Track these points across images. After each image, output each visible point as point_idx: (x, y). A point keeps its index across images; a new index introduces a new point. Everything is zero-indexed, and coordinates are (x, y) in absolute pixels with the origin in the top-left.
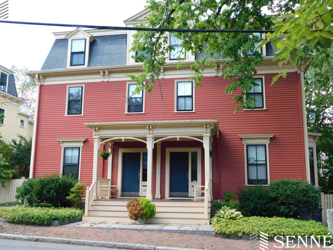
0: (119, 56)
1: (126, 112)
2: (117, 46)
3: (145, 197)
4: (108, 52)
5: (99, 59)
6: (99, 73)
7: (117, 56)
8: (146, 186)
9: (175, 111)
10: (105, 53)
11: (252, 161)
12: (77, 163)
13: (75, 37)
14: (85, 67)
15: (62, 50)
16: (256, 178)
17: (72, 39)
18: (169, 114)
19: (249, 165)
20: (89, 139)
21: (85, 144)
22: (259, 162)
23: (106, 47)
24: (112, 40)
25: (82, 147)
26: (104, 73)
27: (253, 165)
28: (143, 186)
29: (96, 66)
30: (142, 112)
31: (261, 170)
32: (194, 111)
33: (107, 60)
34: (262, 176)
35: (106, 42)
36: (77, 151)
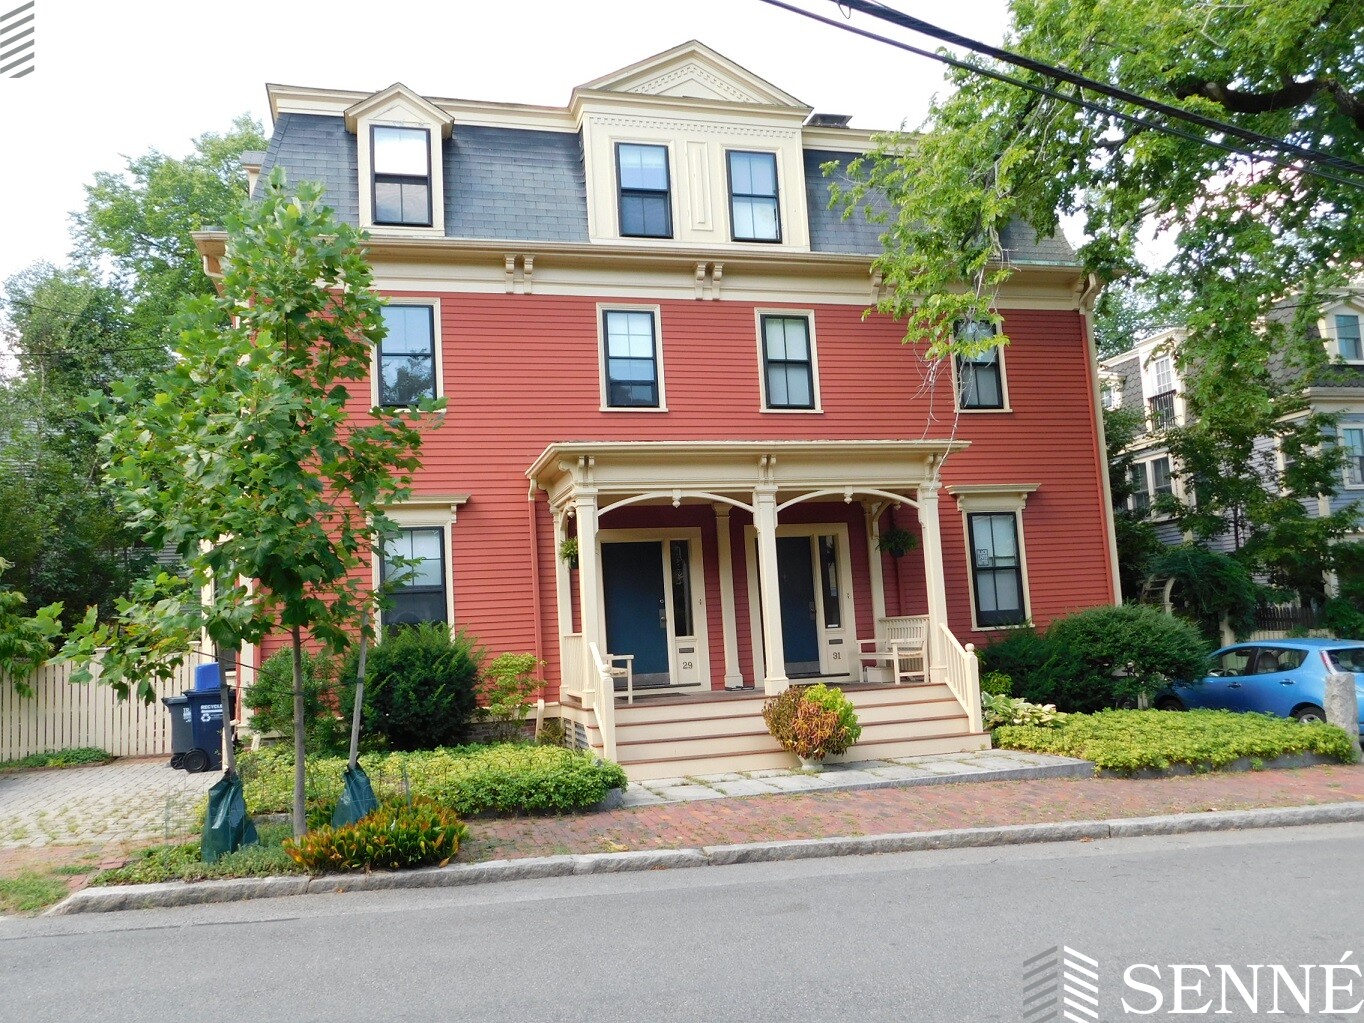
0: (552, 207)
1: (604, 407)
2: (539, 170)
3: (699, 684)
4: (510, 190)
5: (479, 210)
6: (500, 262)
7: (543, 206)
8: (691, 650)
9: (763, 409)
10: (497, 190)
11: (983, 561)
12: (439, 583)
13: (383, 117)
14: (436, 234)
15: (319, 157)
16: (993, 609)
17: (373, 123)
18: (744, 420)
19: (976, 570)
20: (476, 499)
21: (464, 515)
22: (1000, 563)
23: (497, 168)
24: (515, 145)
25: (454, 526)
26: (519, 263)
27: (985, 570)
28: (682, 651)
29: (498, 237)
30: (658, 406)
31: (1006, 583)
32: (818, 409)
33: (512, 219)
34: (1008, 603)
35: (495, 150)
36: (436, 541)
